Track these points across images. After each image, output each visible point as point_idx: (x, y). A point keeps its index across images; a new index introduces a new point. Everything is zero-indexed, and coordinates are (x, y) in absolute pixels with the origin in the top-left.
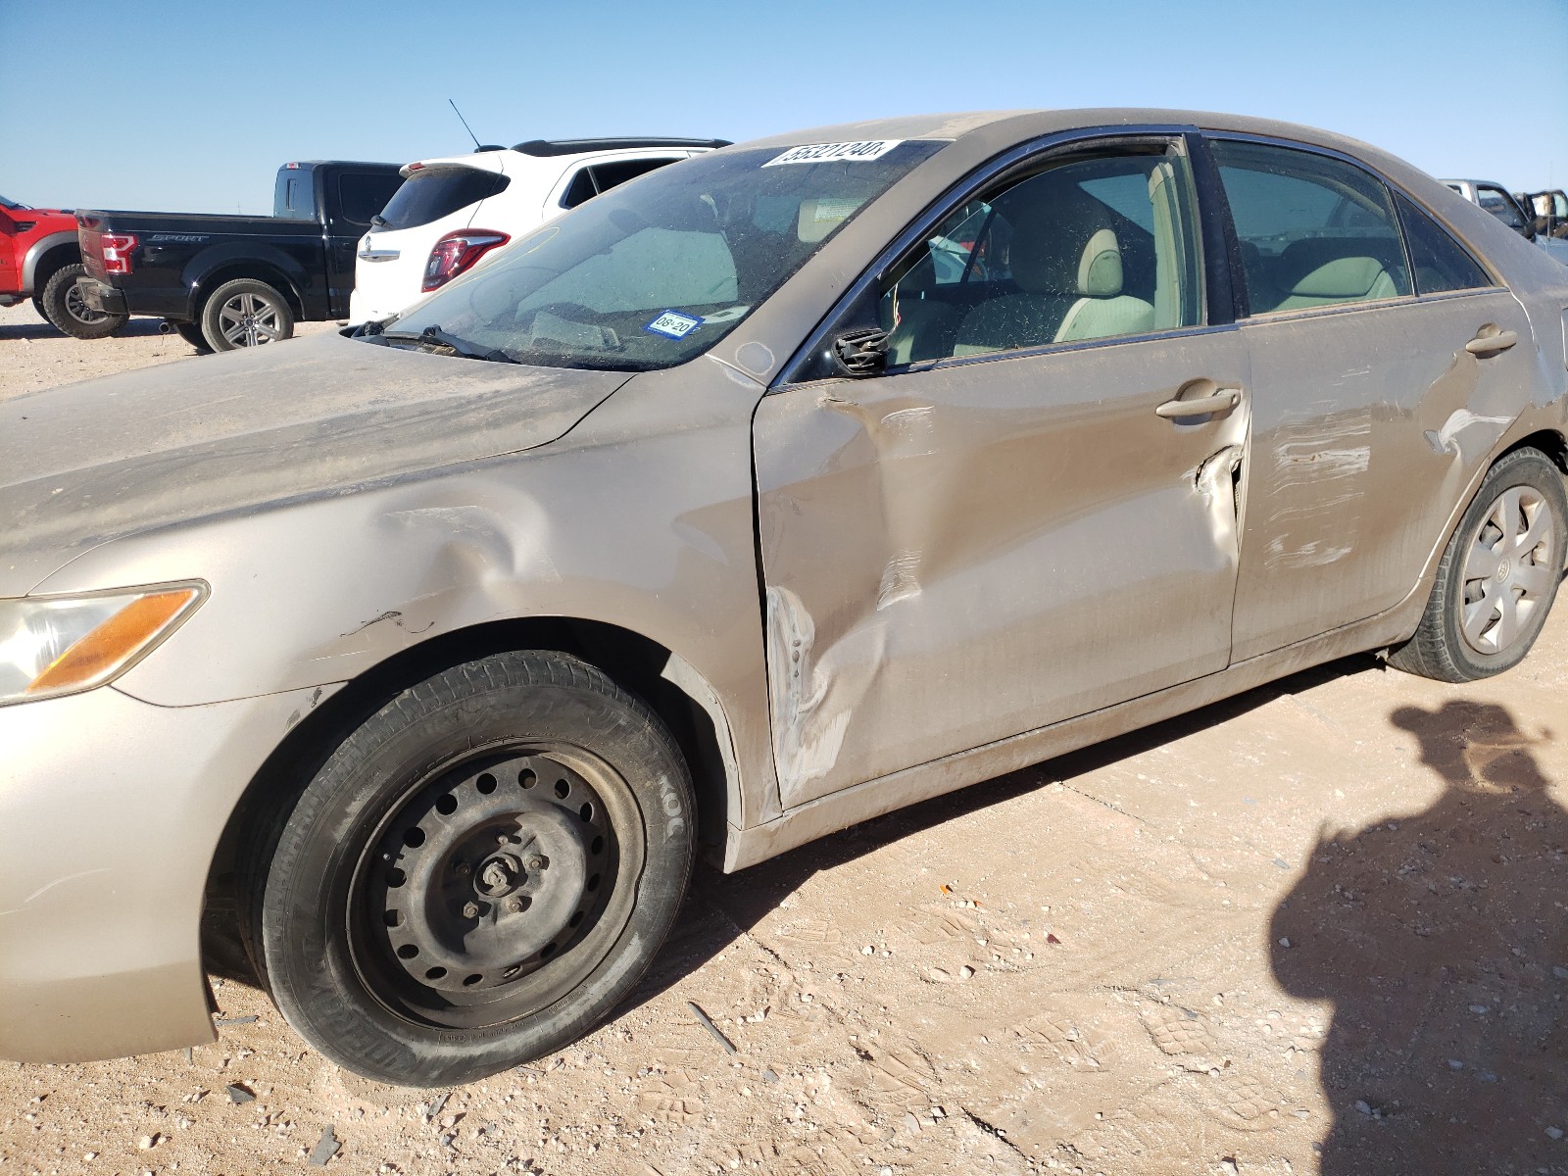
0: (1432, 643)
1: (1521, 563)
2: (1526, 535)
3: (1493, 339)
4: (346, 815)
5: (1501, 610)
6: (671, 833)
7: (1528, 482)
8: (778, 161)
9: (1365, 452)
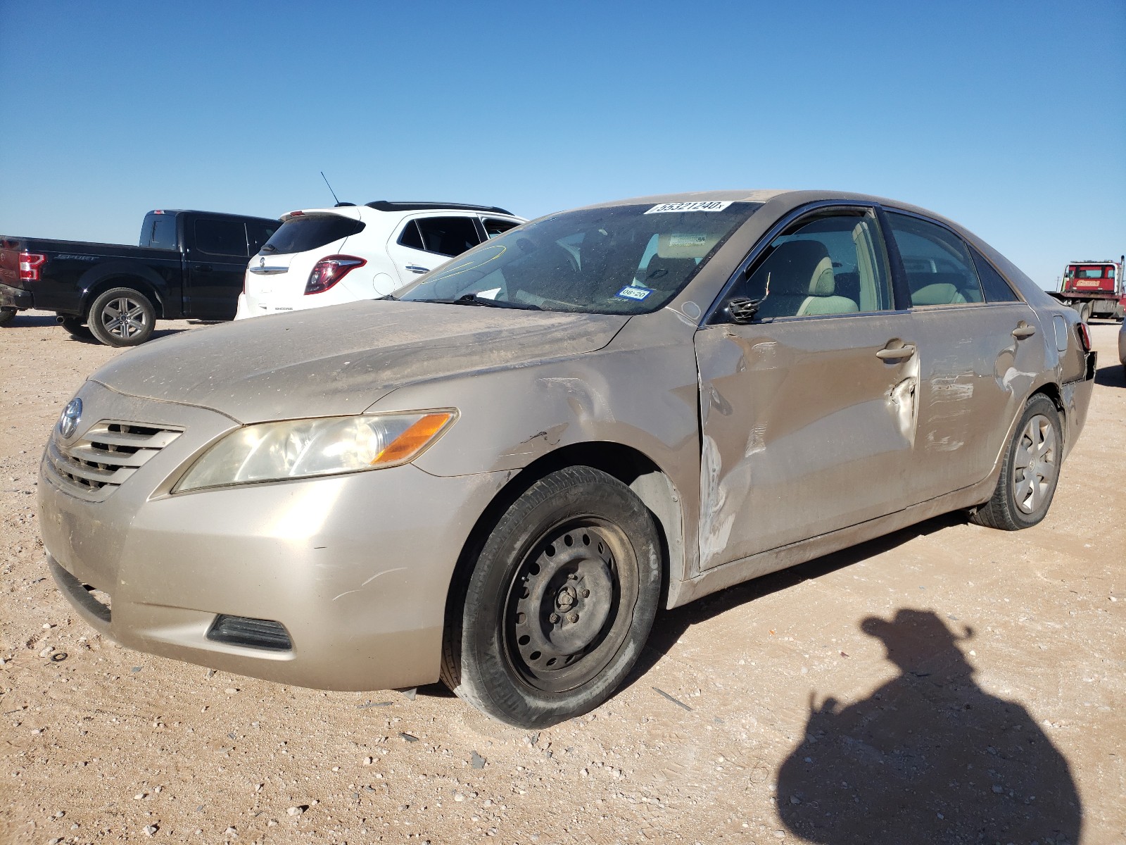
0: (1000, 505)
1: (1040, 461)
2: (1043, 443)
3: (1023, 330)
4: (514, 549)
5: (1032, 487)
6: (652, 579)
7: (1043, 413)
8: (653, 211)
9: (970, 386)
